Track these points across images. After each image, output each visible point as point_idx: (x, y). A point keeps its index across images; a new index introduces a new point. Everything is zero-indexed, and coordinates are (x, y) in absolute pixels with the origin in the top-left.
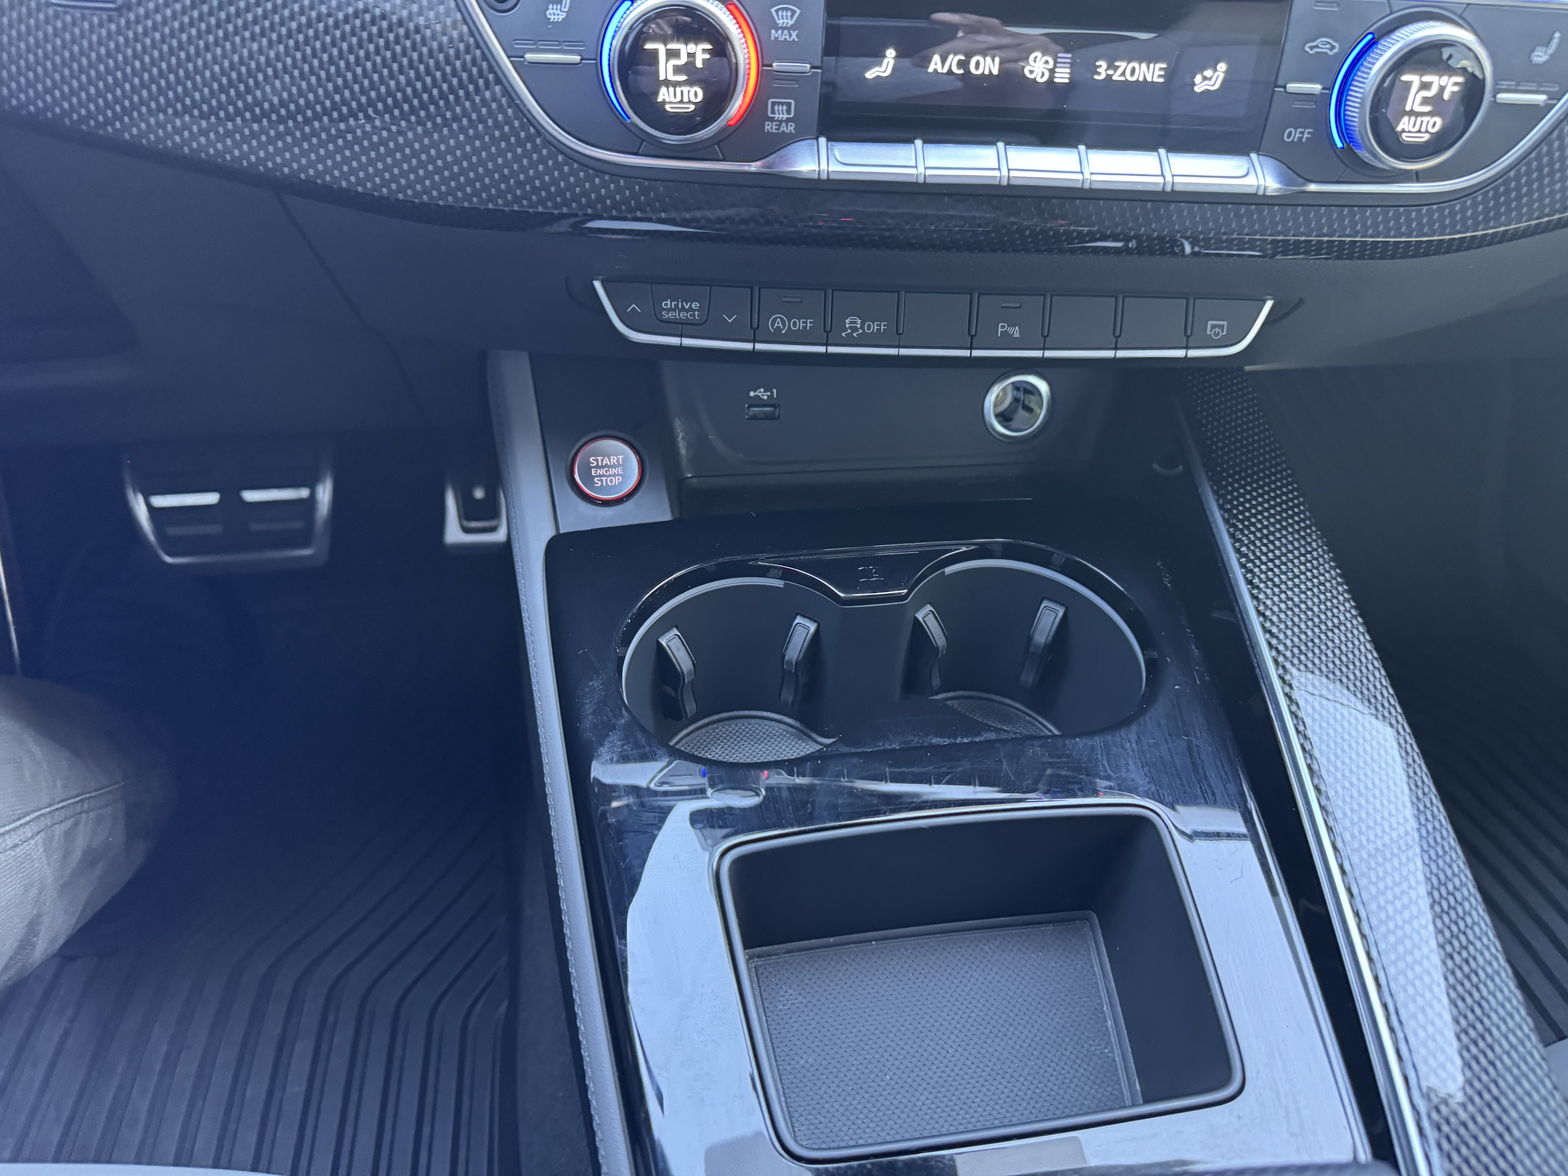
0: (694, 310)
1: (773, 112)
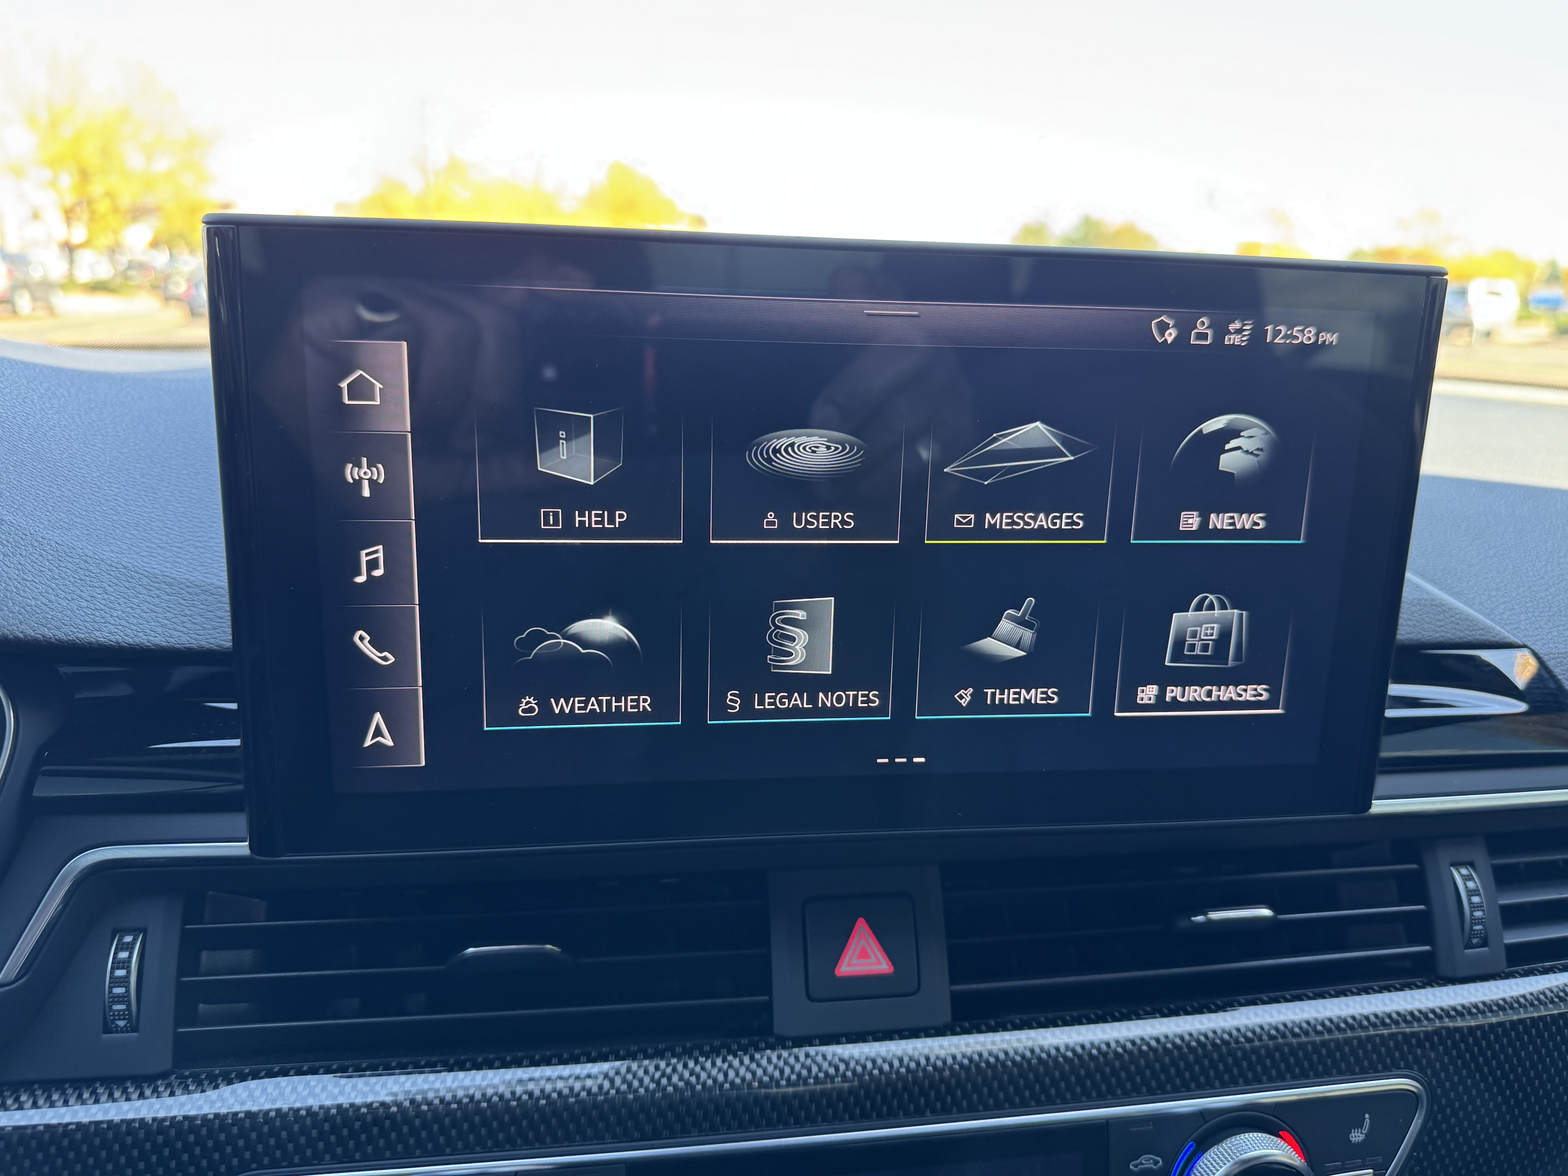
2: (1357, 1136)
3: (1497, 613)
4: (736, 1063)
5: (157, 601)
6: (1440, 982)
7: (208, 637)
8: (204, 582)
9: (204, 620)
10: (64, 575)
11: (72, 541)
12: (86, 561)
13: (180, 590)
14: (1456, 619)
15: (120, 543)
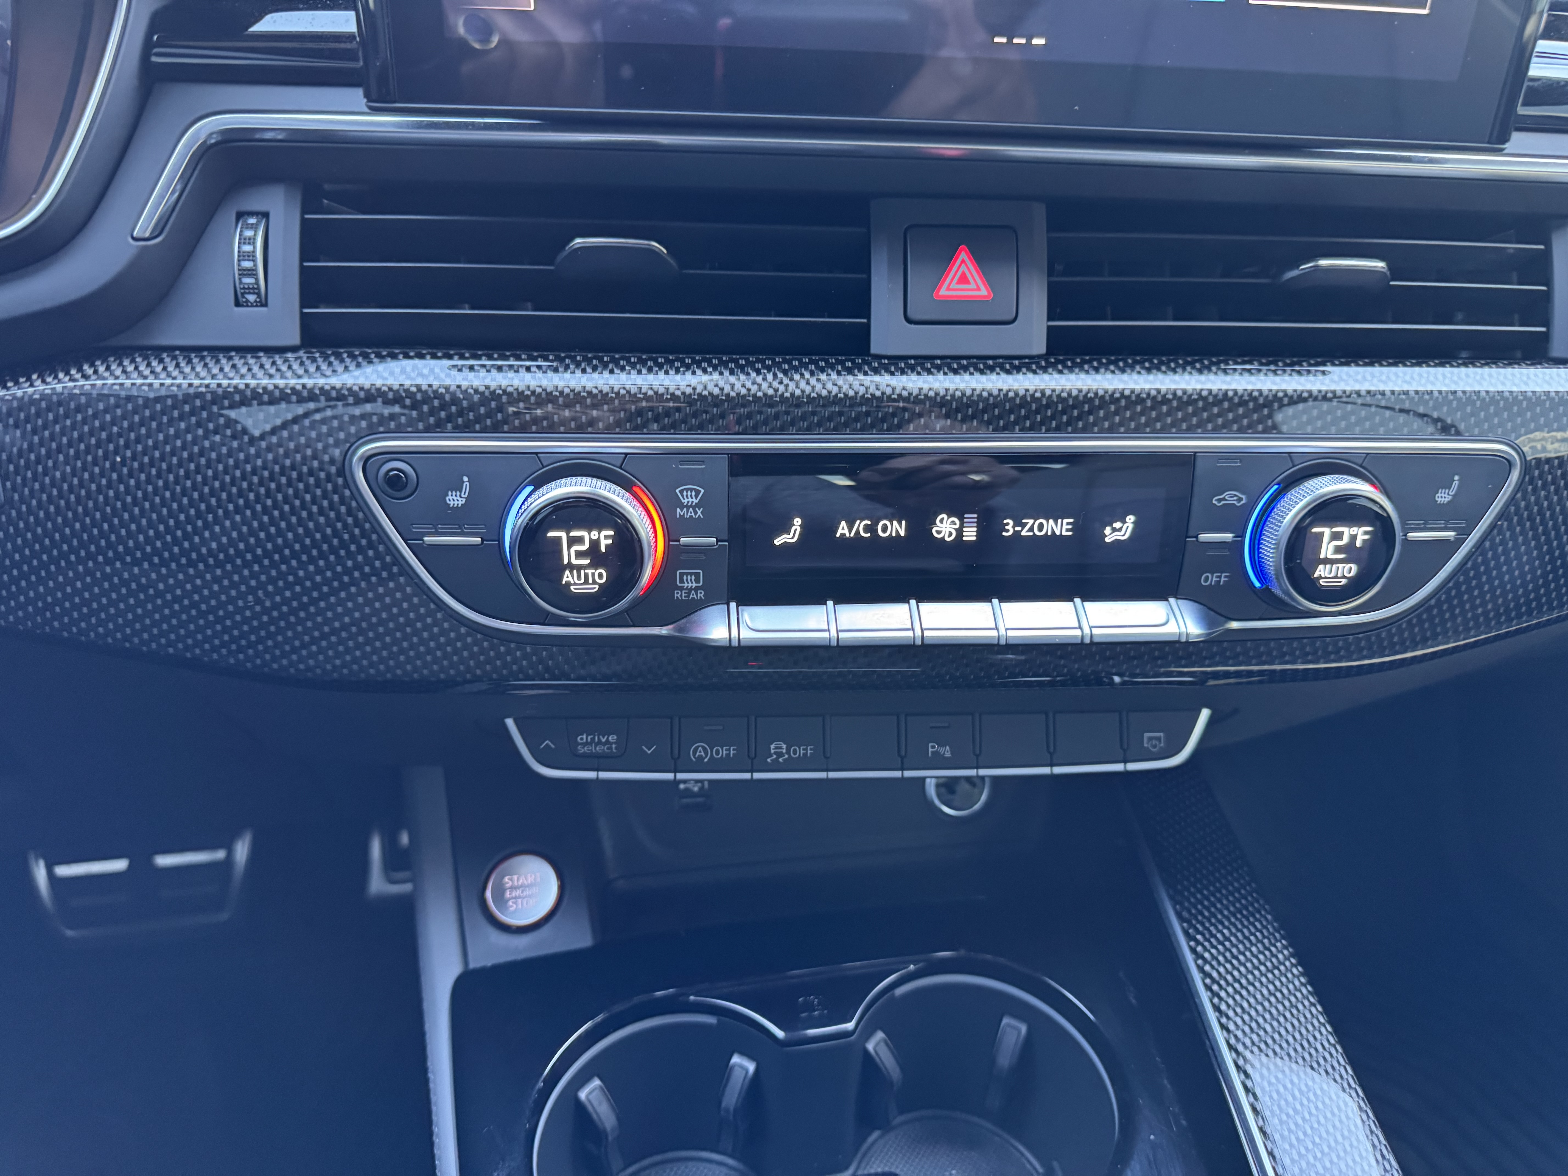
0: (611, 744)
1: (682, 581)
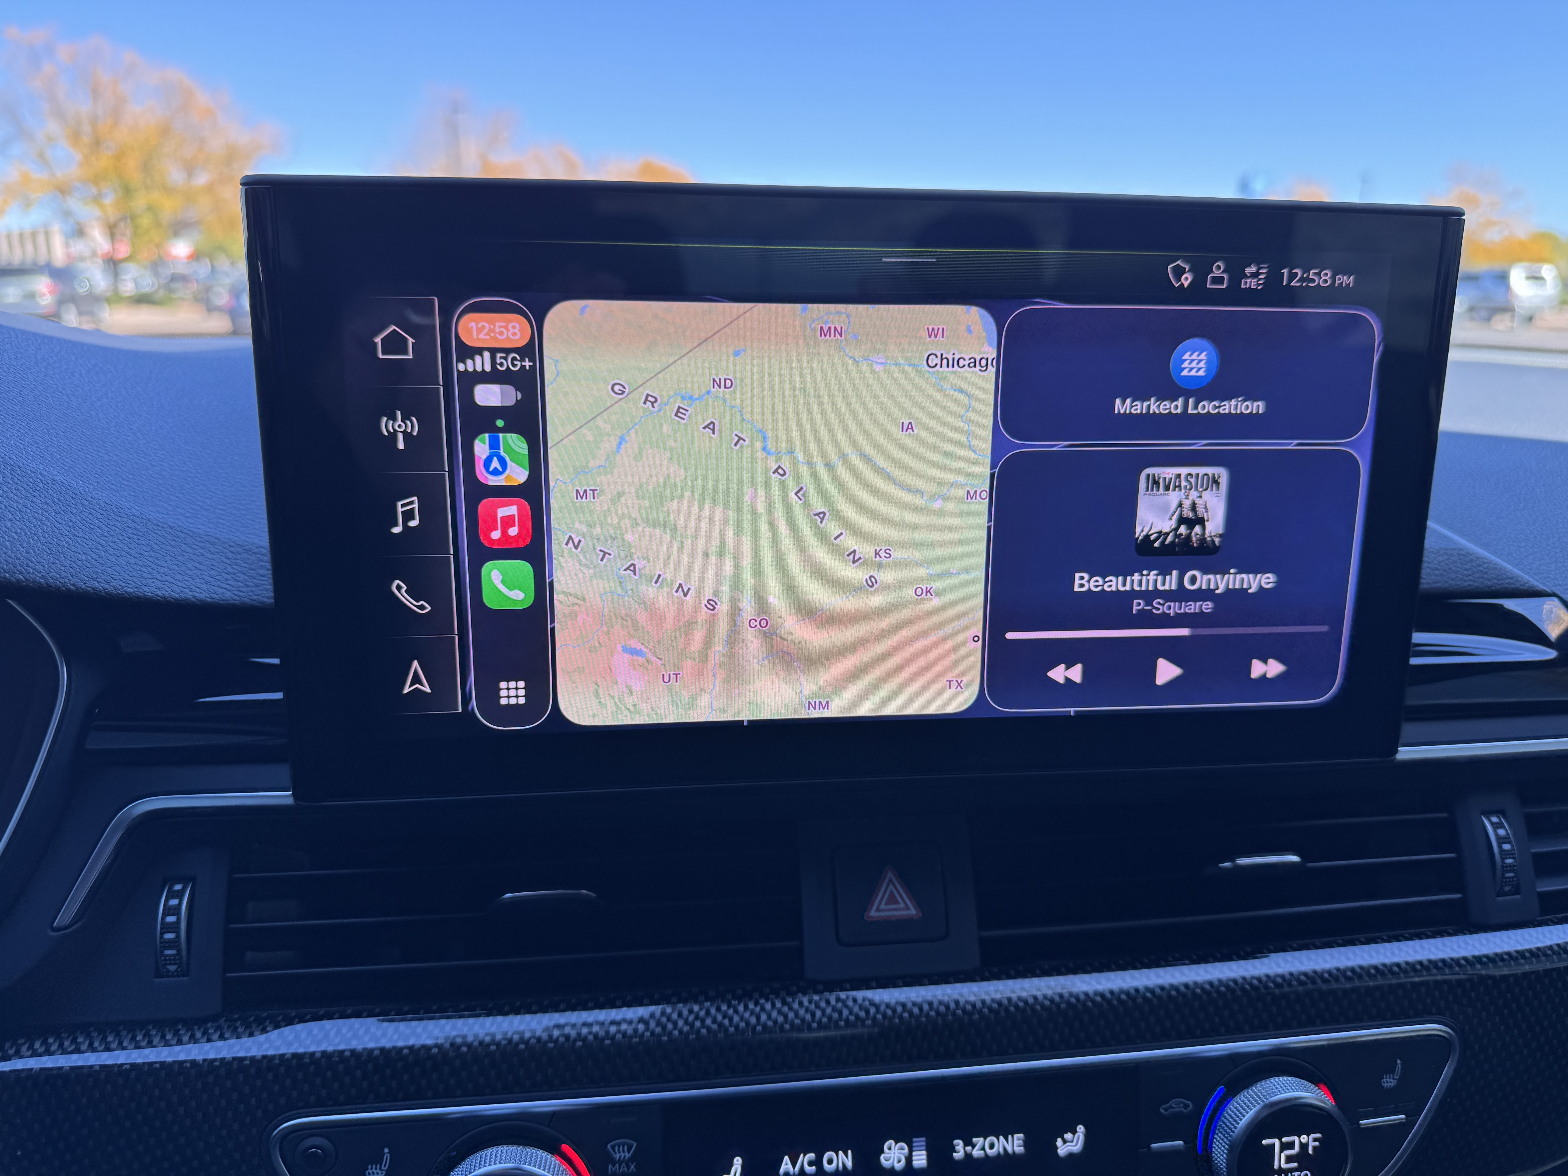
2: (1389, 1082)
3: (1526, 563)
4: (768, 1006)
5: (201, 559)
6: (1472, 930)
7: (251, 594)
8: (247, 542)
9: (246, 578)
10: (112, 533)
11: (121, 502)
12: (133, 521)
13: (224, 549)
14: (1484, 568)
15: (165, 505)
